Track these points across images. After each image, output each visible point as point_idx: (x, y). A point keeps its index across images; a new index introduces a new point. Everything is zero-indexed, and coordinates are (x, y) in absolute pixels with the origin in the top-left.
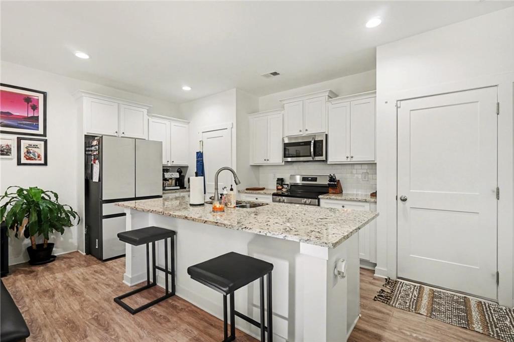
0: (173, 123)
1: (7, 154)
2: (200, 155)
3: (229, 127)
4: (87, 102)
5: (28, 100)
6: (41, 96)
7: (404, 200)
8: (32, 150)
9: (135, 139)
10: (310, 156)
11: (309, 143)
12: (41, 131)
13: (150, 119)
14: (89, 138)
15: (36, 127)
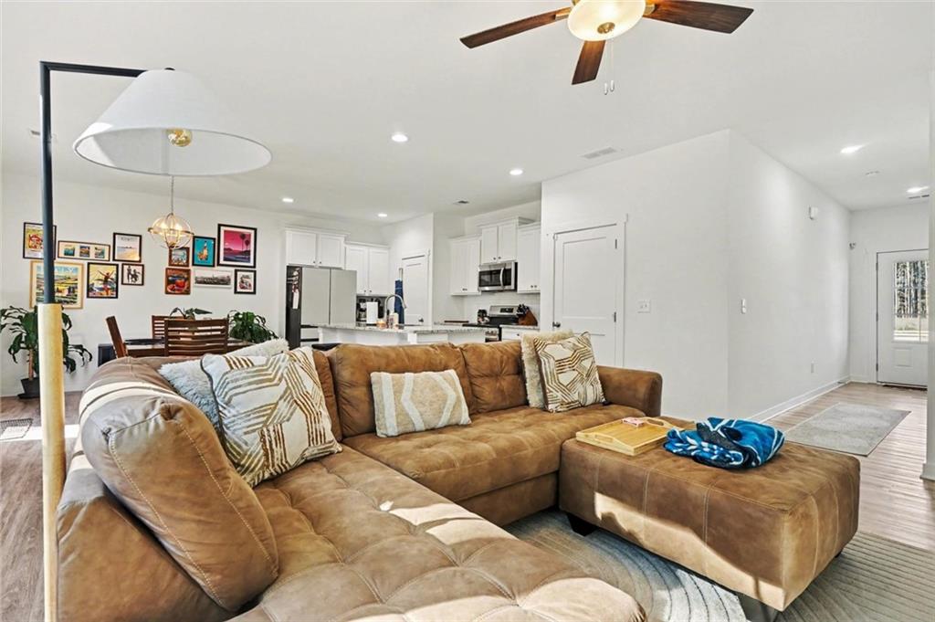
0: (372, 250)
1: (227, 284)
2: (399, 284)
3: (426, 253)
4: (289, 234)
5: (243, 236)
6: (252, 232)
7: (558, 326)
8: (245, 280)
9: (330, 268)
10: (500, 285)
11: (498, 272)
12: (251, 264)
13: (347, 246)
14: (290, 269)
15: (249, 260)
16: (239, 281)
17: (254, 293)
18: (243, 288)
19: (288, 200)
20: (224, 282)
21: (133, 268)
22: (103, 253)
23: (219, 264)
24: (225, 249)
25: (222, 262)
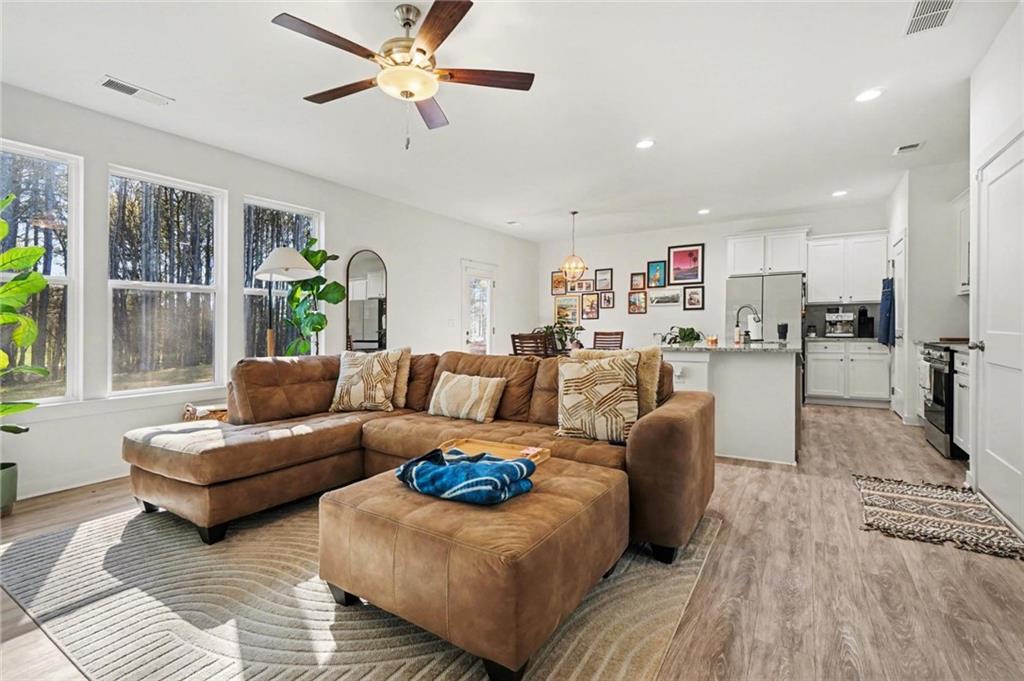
1: (677, 302)
2: (887, 284)
3: (903, 235)
4: (731, 243)
5: (691, 254)
6: (700, 248)
8: (694, 296)
9: (763, 276)
12: (699, 280)
13: (810, 243)
15: (696, 276)
16: (688, 297)
17: (703, 308)
18: (691, 304)
19: (704, 212)
20: (674, 300)
21: (607, 295)
22: (590, 286)
23: (670, 284)
24: (675, 269)
25: (672, 281)
